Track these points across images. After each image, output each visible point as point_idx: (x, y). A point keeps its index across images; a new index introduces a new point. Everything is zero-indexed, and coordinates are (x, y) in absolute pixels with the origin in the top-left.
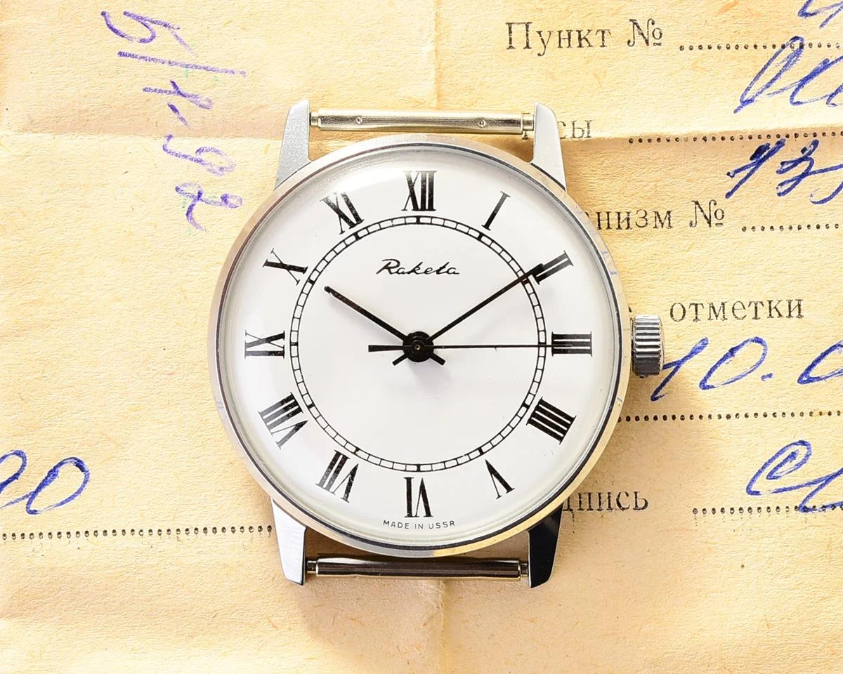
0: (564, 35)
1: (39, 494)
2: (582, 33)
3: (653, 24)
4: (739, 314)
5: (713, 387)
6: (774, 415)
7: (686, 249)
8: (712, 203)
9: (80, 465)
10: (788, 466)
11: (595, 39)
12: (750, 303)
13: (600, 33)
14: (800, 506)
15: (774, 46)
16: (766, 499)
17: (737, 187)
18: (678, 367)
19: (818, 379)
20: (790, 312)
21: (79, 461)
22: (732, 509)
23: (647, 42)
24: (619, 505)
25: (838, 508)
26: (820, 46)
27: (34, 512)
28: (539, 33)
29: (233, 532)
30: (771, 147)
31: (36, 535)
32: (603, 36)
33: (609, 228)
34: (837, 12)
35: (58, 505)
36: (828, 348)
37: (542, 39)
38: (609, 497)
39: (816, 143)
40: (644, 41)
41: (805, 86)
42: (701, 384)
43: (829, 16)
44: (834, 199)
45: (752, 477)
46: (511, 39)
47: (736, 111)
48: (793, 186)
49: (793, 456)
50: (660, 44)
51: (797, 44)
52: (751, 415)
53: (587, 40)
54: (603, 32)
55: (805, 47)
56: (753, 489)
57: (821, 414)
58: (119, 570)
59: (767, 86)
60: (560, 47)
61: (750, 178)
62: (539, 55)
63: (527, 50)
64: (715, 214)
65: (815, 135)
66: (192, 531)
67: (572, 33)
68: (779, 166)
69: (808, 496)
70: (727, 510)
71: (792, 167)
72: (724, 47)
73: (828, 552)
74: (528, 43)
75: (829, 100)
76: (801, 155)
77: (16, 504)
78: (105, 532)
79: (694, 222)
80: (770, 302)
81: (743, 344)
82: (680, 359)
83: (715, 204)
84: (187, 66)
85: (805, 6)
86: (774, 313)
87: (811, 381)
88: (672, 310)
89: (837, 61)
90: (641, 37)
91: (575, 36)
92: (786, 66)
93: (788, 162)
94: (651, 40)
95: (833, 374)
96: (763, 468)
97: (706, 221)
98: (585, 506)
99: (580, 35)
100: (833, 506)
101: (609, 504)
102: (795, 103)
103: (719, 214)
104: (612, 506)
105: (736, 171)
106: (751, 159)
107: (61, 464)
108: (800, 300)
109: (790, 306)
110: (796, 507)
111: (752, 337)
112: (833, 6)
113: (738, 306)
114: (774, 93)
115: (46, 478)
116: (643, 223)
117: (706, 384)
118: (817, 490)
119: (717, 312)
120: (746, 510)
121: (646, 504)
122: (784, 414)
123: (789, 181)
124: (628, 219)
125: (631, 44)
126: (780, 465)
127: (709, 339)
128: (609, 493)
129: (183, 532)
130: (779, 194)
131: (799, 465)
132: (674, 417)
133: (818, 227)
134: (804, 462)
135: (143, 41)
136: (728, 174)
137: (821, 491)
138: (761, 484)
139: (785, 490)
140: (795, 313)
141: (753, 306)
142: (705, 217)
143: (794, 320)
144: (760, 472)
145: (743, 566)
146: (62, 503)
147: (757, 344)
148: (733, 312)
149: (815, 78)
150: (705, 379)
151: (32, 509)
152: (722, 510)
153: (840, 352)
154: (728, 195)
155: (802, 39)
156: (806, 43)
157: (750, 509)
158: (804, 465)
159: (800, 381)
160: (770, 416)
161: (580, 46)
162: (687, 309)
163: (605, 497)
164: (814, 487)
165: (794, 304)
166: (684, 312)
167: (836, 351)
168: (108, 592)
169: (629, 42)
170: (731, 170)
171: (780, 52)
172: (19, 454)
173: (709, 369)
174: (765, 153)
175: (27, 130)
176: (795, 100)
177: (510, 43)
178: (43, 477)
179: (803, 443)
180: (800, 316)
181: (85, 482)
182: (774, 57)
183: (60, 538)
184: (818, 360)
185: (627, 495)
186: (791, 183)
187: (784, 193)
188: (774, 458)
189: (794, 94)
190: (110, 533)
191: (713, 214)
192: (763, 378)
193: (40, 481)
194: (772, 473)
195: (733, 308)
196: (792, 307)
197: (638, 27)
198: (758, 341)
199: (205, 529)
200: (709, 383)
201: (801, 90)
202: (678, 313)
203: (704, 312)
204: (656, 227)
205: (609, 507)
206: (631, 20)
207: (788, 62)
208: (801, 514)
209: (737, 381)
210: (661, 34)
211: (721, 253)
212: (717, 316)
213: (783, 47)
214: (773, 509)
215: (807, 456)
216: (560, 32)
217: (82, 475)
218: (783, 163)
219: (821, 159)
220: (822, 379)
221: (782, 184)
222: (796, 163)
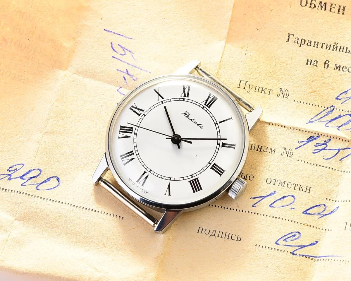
0: (257, 88)
1: (42, 184)
2: (263, 89)
3: (287, 91)
4: (289, 186)
5: (273, 207)
6: (292, 221)
7: (277, 162)
8: (290, 150)
9: (58, 179)
10: (291, 238)
11: (267, 92)
12: (294, 184)
13: (269, 90)
14: (292, 252)
15: (325, 107)
16: (281, 247)
17: (300, 147)
18: (264, 198)
19: (310, 214)
20: (306, 190)
21: (58, 178)
22: (269, 248)
23: (284, 97)
24: (231, 238)
25: (305, 257)
26: (339, 110)
27: (38, 189)
28: (250, 85)
29: (101, 213)
30: (315, 137)
31: (37, 197)
32: (270, 92)
33: (254, 150)
34: (348, 100)
35: (47, 190)
36: (315, 205)
37: (250, 88)
38: (229, 235)
39: (330, 140)
40: (283, 96)
41: (331, 122)
42: (270, 205)
43: (345, 101)
44: (331, 159)
45: (279, 239)
46: (240, 85)
47: (306, 124)
48: (318, 152)
49: (294, 236)
50: (287, 98)
51: (332, 108)
52: (284, 219)
53: (264, 91)
54: (270, 90)
55: (334, 109)
56: (277, 243)
57: (307, 225)
58: (60, 214)
59: (319, 119)
60: (255, 91)
61: (305, 145)
62: (247, 92)
63: (244, 89)
64: (290, 153)
65: (330, 137)
66: (88, 209)
67: (260, 88)
68: (316, 144)
69: (295, 250)
70: (267, 248)
71: (320, 146)
72: (308, 104)
73: (297, 270)
74: (245, 87)
75: (338, 128)
76: (324, 143)
77: (33, 185)
78: (59, 202)
79: (282, 154)
80: (300, 185)
81: (288, 196)
82: (265, 196)
83: (291, 150)
84: (133, 66)
85: (338, 96)
86: (301, 189)
87: (307, 214)
88: (267, 180)
89: (344, 116)
90: (282, 94)
91: (261, 89)
92: (327, 114)
93: (319, 144)
94: (285, 96)
95: (315, 214)
96: (283, 237)
97: (286, 155)
98: (220, 236)
99: (262, 89)
100: (303, 256)
101: (228, 237)
102: (326, 126)
103: (291, 154)
104: (229, 238)
105: (301, 142)
106: (307, 139)
107: (52, 177)
108: (310, 188)
109: (307, 188)
110: (290, 252)
111: (291, 195)
112: (347, 98)
113: (290, 184)
114: (320, 122)
115: (46, 180)
116: (265, 150)
117: (272, 206)
118: (299, 249)
119: (282, 184)
120: (273, 249)
121: (241, 239)
122: (295, 222)
123: (318, 150)
124: (261, 148)
125: (278, 96)
126: (289, 238)
127: (277, 192)
128: (229, 233)
129: (85, 208)
130: (313, 153)
131: (295, 239)
132: (258, 214)
133: (323, 167)
134: (297, 239)
135: (121, 55)
136: (298, 142)
137: (300, 250)
138: (281, 242)
139: (288, 246)
140: (308, 191)
141: (294, 185)
142: (287, 153)
143: (307, 193)
144: (282, 238)
145: (267, 267)
146: (48, 189)
147: (292, 197)
148: (287, 185)
149: (335, 120)
150: (272, 204)
151: (38, 188)
152: (265, 247)
153: (319, 208)
154: (296, 148)
155: (334, 107)
156: (335, 108)
157: (275, 249)
158: (297, 240)
159: (303, 213)
160: (290, 221)
161: (262, 92)
162: (272, 181)
163: (227, 234)
164: (299, 248)
165: (308, 188)
166: (271, 181)
167: (318, 207)
168: (54, 221)
169: (278, 95)
170: (300, 141)
171: (326, 109)
172: (40, 170)
173: (274, 201)
174: (312, 139)
175: (76, 74)
176: (327, 125)
177: (239, 86)
178: (45, 180)
179: (299, 233)
180: (309, 192)
181: (58, 185)
182: (324, 111)
183: (44, 199)
184: (311, 208)
185: (235, 235)
186: (319, 151)
187: (315, 153)
188: (287, 235)
189: (327, 123)
190: (61, 202)
191: (289, 153)
192: (291, 208)
193: (43, 180)
194: (285, 239)
195: (288, 184)
196: (307, 189)
197: (282, 91)
198: (293, 196)
199: (92, 210)
200: (273, 205)
201: (330, 123)
202: (269, 181)
203: (277, 183)
204: (269, 153)
205: (228, 238)
206: (280, 88)
207: (328, 113)
208: (292, 255)
209: (282, 207)
210: (289, 95)
211: (288, 166)
212: (281, 185)
213: (328, 108)
214: (283, 251)
215: (299, 237)
216: (256, 87)
217: (58, 183)
218: (317, 144)
219: (330, 145)
220: (311, 214)
221: (315, 150)
222: (321, 145)
